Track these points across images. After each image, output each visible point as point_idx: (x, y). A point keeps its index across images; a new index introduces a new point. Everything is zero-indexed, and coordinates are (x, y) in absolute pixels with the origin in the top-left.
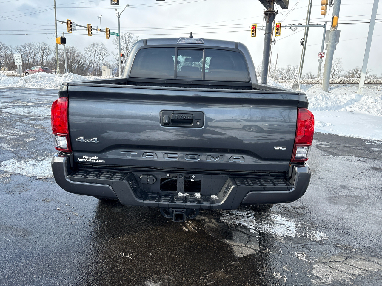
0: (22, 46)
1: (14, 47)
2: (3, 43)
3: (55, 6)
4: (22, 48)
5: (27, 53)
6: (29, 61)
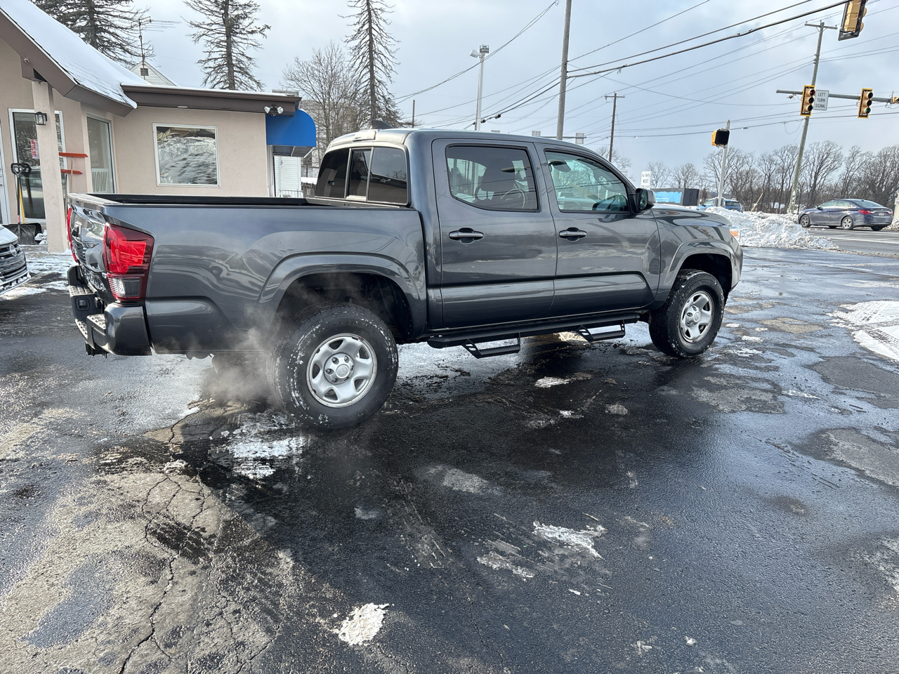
0: (776, 154)
1: (757, 156)
2: (735, 150)
3: (818, 55)
4: (775, 158)
5: (783, 168)
6: (782, 186)
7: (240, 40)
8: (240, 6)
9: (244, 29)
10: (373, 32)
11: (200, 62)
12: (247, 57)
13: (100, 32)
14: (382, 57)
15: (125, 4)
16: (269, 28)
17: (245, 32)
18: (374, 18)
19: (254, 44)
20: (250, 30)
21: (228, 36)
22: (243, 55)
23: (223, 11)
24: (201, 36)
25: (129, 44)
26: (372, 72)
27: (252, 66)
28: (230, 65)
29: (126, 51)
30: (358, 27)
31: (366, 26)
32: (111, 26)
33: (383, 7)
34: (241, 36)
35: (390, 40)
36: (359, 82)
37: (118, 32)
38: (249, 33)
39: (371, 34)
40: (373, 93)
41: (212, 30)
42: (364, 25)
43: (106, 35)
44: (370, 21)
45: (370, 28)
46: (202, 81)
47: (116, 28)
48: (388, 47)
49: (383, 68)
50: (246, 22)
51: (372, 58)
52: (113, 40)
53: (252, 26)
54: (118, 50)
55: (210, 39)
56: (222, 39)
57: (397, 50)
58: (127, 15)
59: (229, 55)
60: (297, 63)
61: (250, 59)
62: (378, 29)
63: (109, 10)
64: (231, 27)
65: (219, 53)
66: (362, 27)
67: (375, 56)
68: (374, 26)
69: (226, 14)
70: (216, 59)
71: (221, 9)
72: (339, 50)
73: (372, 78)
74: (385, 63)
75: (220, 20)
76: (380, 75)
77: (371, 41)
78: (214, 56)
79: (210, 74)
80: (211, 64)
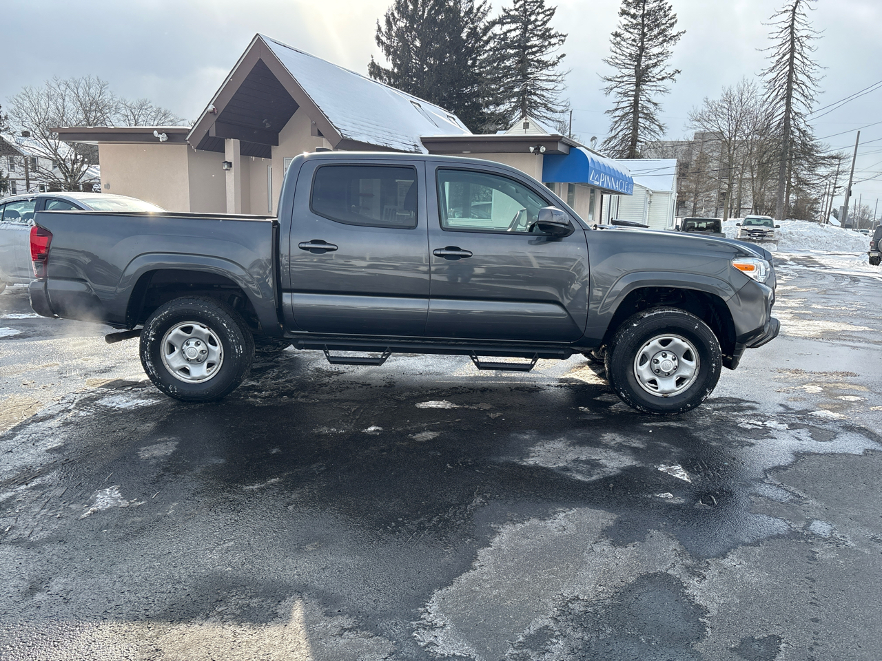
7: (649, 88)
8: (654, 55)
9: (654, 77)
10: (795, 61)
11: (608, 112)
12: (653, 103)
13: (530, 95)
14: (804, 87)
15: (551, 69)
16: (679, 72)
17: (655, 79)
18: (797, 47)
19: (662, 89)
20: (660, 77)
21: (638, 85)
22: (649, 101)
23: (636, 63)
24: (612, 89)
25: (550, 102)
26: (788, 104)
27: (658, 111)
28: (636, 112)
29: (549, 109)
30: (777, 58)
31: (788, 56)
32: (538, 89)
33: (810, 33)
34: (651, 84)
35: (816, 67)
36: (770, 116)
37: (544, 93)
38: (659, 79)
39: (791, 63)
40: (787, 126)
41: (623, 82)
42: (784, 55)
43: (535, 98)
44: (792, 50)
45: (792, 57)
46: (609, 129)
47: (543, 90)
48: (811, 75)
49: (802, 99)
50: (655, 71)
51: (790, 89)
52: (538, 100)
53: (662, 73)
54: (542, 109)
55: (619, 90)
56: (632, 89)
57: (823, 77)
58: (551, 78)
59: (636, 102)
60: (706, 103)
61: (655, 104)
62: (800, 58)
63: (538, 75)
64: (641, 76)
65: (626, 103)
66: (782, 58)
67: (795, 86)
68: (796, 55)
69: (639, 65)
70: (624, 108)
71: (635, 61)
72: (753, 85)
73: (788, 110)
74: (806, 93)
75: (632, 72)
76: (797, 106)
77: (792, 71)
78: (622, 105)
79: (616, 122)
80: (619, 113)
